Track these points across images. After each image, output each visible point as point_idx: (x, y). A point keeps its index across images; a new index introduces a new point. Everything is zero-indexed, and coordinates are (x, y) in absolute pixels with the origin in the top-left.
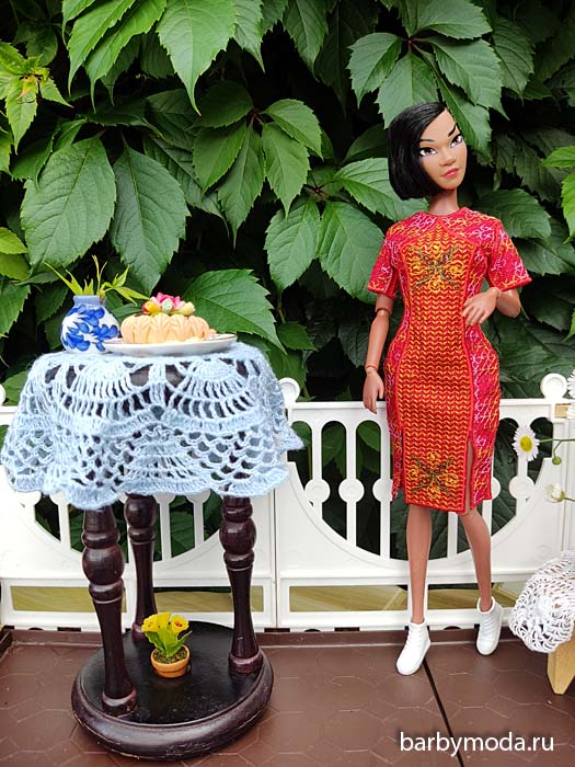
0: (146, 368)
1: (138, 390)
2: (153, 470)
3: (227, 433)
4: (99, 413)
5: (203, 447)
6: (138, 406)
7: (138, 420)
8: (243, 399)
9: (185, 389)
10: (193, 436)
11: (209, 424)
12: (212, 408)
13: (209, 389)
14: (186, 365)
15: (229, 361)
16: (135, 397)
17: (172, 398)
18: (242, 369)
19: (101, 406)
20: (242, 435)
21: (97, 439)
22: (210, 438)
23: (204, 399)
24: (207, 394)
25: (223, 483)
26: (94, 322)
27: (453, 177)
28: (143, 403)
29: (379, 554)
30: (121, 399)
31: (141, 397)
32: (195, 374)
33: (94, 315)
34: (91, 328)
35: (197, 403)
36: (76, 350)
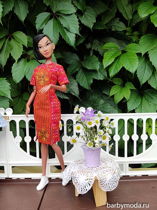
27: (47, 55)
29: (36, 157)
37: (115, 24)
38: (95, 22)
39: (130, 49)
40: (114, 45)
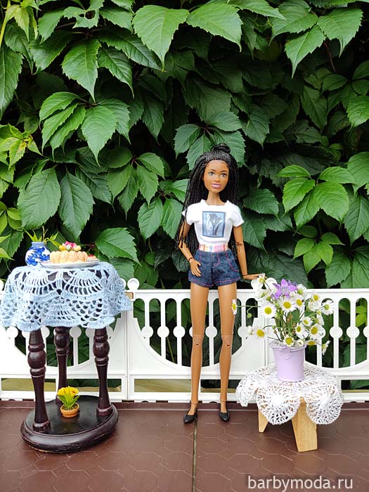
0: (55, 273)
1: (51, 282)
2: (57, 316)
3: (88, 301)
4: (33, 292)
5: (78, 307)
6: (51, 289)
7: (52, 295)
8: (96, 287)
9: (71, 282)
10: (75, 302)
11: (81, 298)
12: (82, 290)
13: (82, 282)
14: (72, 272)
15: (93, 271)
16: (50, 285)
17: (65, 286)
18: (99, 274)
19: (34, 289)
20: (94, 302)
21: (32, 303)
22: (81, 303)
23: (79, 286)
24: (81, 284)
25: (85, 322)
26: (40, 253)
28: (53, 288)
29: (177, 363)
30: (44, 286)
31: (52, 285)
32: (75, 276)
33: (40, 251)
34: (38, 256)
35: (76, 288)
36: (31, 265)
37: (300, 132)
38: (268, 132)
39: (331, 176)
40: (300, 169)
